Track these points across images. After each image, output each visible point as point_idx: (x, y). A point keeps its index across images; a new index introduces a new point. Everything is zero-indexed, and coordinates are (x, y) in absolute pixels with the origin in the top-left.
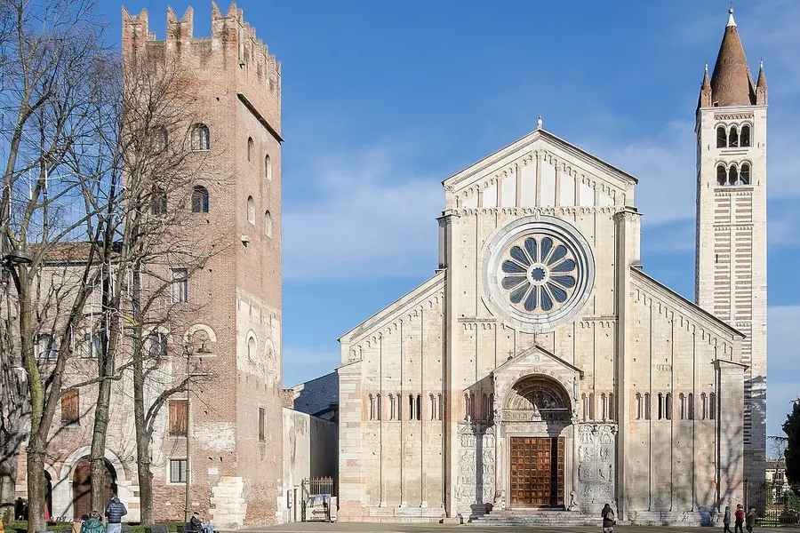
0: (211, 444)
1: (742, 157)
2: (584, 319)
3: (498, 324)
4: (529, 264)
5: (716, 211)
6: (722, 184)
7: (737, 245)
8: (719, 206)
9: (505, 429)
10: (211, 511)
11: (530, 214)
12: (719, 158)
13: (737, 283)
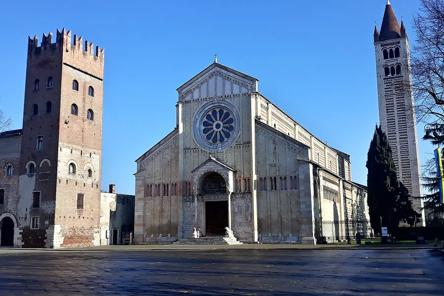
0: (46, 210)
1: (396, 62)
2: (236, 145)
3: (200, 150)
4: (214, 122)
5: (385, 89)
6: (386, 75)
7: (397, 103)
8: (387, 86)
9: (203, 198)
10: (45, 241)
11: (212, 100)
12: (384, 64)
13: (398, 121)
